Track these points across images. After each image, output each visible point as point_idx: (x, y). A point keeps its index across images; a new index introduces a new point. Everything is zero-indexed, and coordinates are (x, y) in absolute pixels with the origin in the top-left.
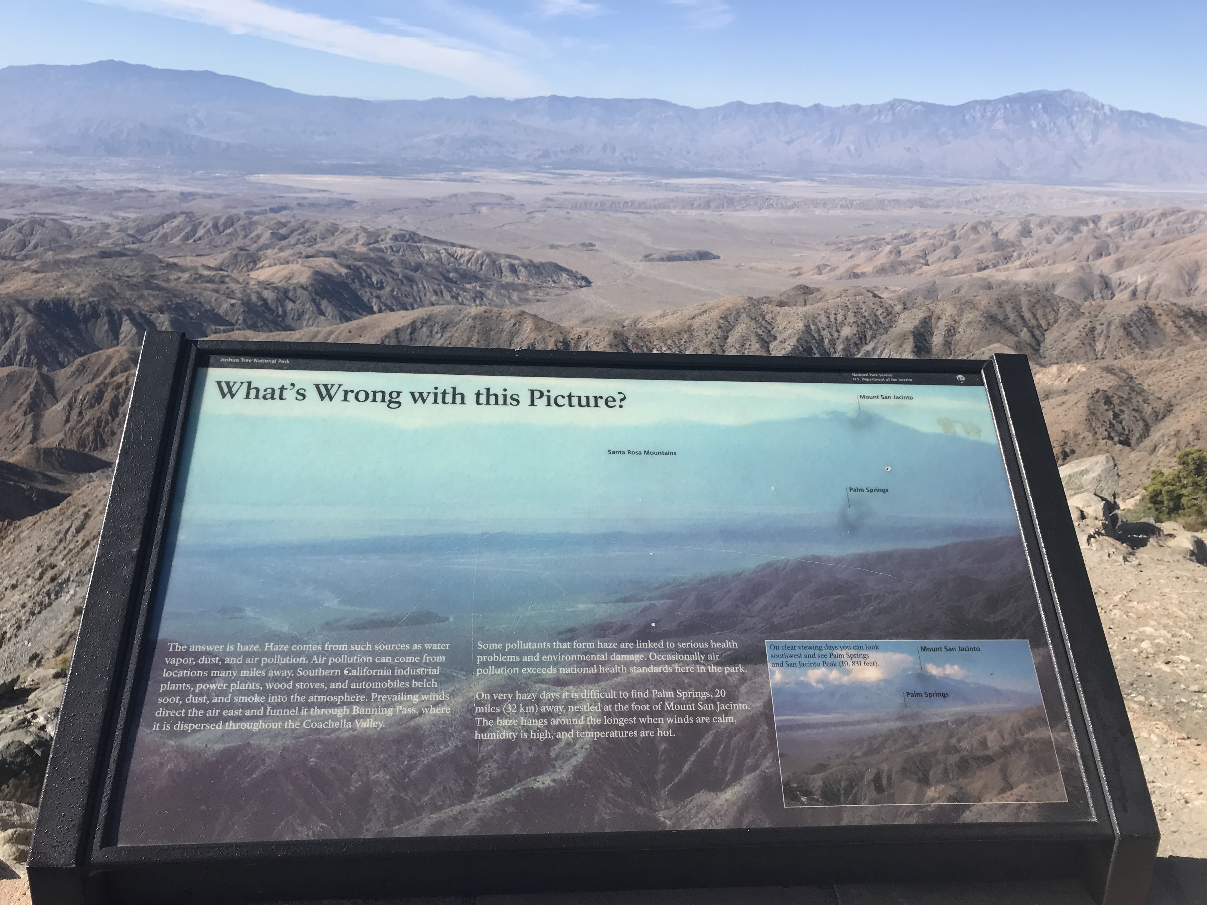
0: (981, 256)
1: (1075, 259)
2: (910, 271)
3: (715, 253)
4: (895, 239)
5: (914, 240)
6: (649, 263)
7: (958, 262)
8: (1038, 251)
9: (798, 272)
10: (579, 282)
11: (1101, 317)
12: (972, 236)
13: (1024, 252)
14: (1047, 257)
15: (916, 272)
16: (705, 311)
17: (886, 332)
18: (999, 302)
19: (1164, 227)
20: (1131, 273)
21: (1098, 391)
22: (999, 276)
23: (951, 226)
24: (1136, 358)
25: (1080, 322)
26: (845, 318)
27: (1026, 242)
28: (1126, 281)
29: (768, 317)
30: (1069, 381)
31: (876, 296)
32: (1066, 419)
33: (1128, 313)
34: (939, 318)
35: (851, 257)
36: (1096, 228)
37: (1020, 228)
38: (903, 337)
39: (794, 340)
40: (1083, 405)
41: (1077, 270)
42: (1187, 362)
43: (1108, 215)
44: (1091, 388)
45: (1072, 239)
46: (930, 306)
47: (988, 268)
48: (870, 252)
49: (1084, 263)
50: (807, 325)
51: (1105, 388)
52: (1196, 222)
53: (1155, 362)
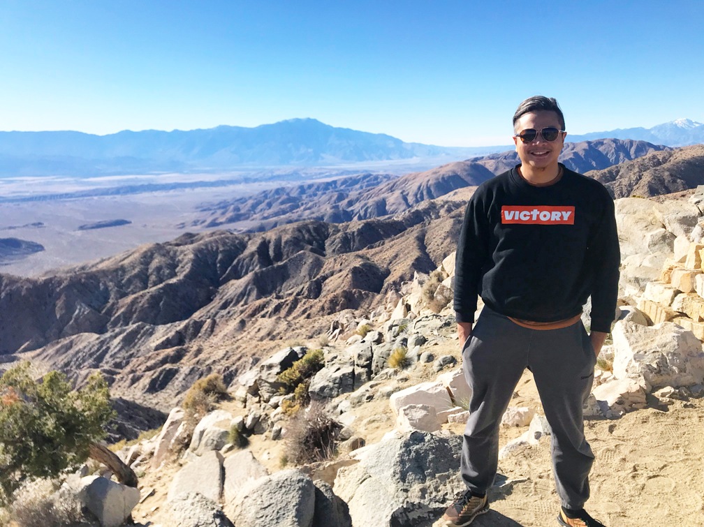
0: (283, 207)
1: (329, 203)
2: (247, 219)
3: (127, 219)
4: (235, 202)
5: (246, 201)
6: (85, 231)
7: (271, 211)
8: (311, 201)
9: (183, 225)
10: (36, 248)
11: (348, 231)
12: (276, 197)
13: (304, 202)
14: (316, 203)
15: (251, 218)
16: (130, 255)
17: (242, 253)
18: (299, 230)
19: (366, 183)
20: (357, 207)
21: (355, 268)
22: (294, 216)
23: (264, 192)
24: (368, 248)
25: (339, 234)
26: (218, 248)
27: (304, 197)
28: (355, 212)
29: (171, 253)
30: (341, 264)
31: (231, 234)
32: (343, 285)
33: (360, 227)
34: (269, 242)
35: (213, 214)
36: (336, 187)
37: (299, 190)
38: (252, 255)
39: (190, 265)
40: (350, 275)
41: (331, 208)
42: (391, 247)
43: (339, 180)
44: (351, 266)
45: (325, 193)
46: (263, 236)
47: (288, 212)
48: (222, 210)
49: (334, 205)
50: (196, 255)
51: (358, 266)
52: (379, 180)
53: (377, 249)
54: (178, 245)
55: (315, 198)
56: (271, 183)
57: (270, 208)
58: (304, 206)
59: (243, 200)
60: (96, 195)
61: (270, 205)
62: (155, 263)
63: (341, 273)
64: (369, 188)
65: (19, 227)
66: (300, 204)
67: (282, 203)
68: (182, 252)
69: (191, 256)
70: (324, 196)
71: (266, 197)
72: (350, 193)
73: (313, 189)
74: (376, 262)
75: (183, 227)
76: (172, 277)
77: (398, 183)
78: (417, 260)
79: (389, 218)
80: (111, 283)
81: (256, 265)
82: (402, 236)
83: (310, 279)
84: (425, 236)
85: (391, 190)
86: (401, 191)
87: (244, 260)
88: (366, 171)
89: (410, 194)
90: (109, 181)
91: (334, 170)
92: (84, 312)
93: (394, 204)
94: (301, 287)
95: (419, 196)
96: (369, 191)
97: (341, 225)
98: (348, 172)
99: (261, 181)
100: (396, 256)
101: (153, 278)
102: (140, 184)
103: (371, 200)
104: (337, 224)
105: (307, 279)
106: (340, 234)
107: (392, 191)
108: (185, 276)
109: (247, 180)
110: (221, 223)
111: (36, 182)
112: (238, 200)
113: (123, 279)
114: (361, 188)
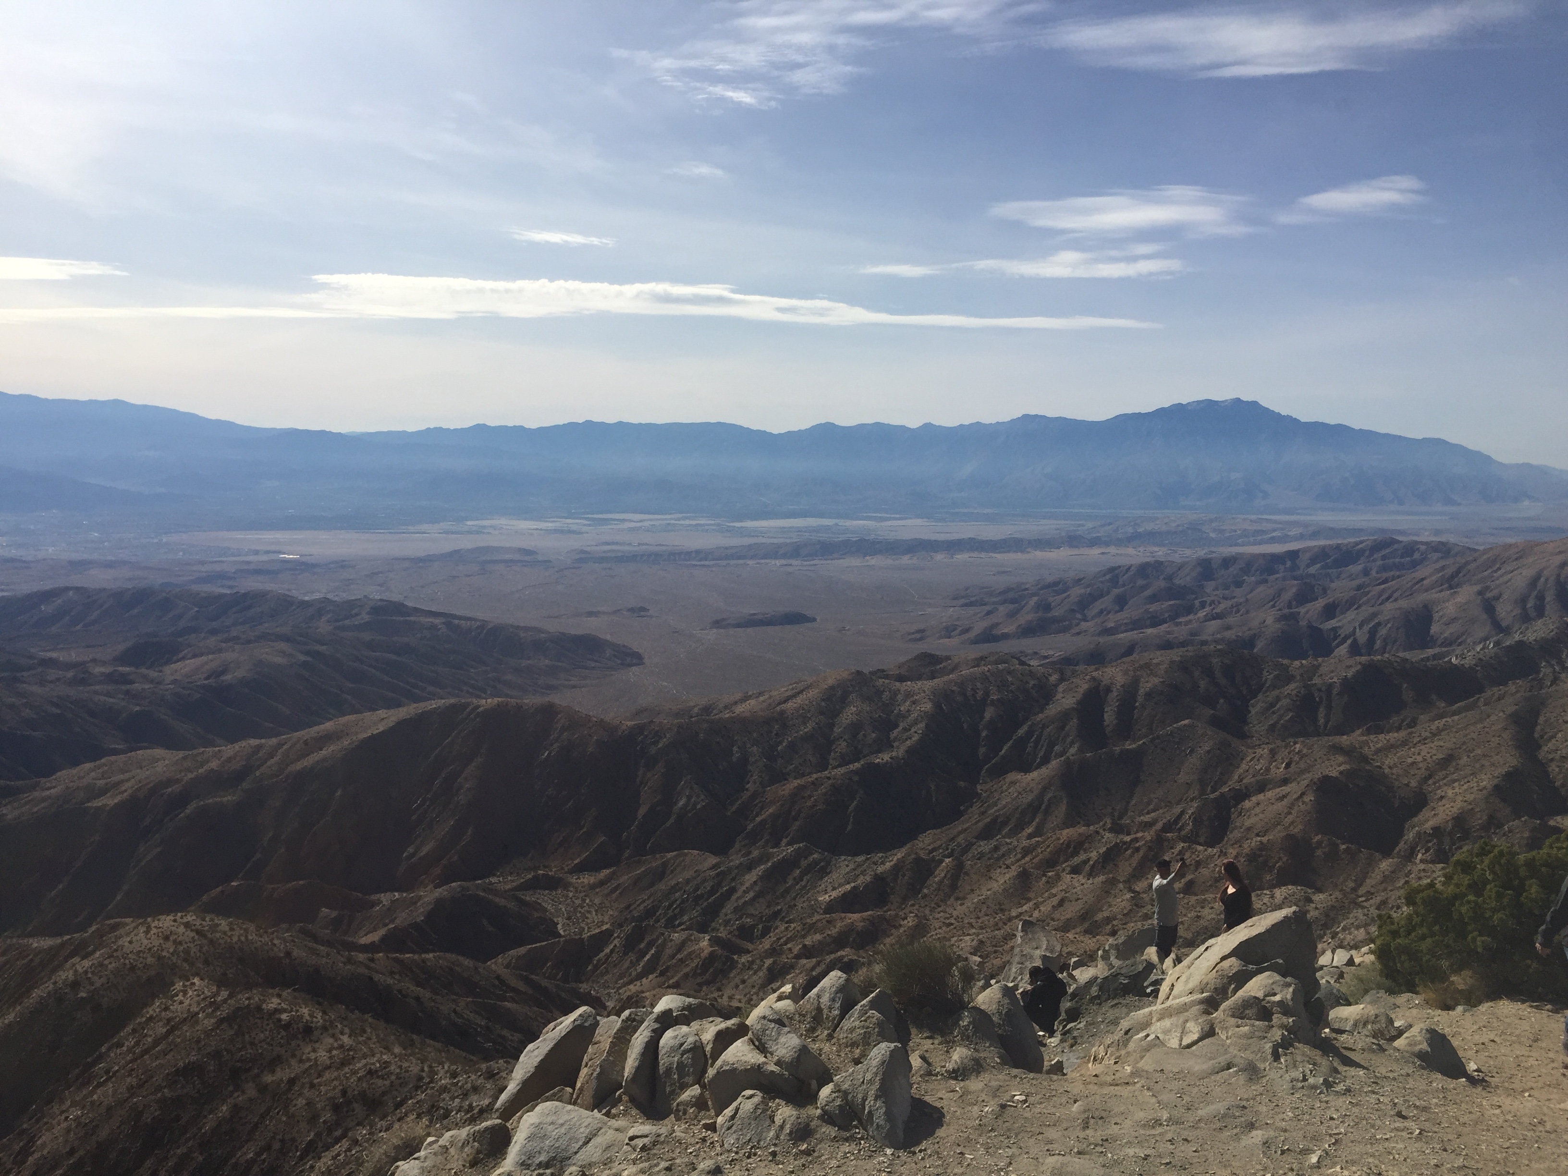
0: (1153, 608)
1: (1273, 606)
2: (1065, 630)
3: (809, 613)
4: (1042, 589)
5: (1066, 589)
6: (722, 631)
7: (1124, 616)
8: (1225, 598)
9: (921, 635)
10: (629, 659)
11: (1316, 680)
12: (1140, 582)
13: (1208, 599)
14: (1238, 605)
15: (1073, 631)
16: (801, 692)
17: (1042, 710)
18: (1184, 666)
19: (1380, 563)
20: (1346, 621)
21: (1326, 779)
22: (1180, 631)
23: (1112, 570)
24: (1369, 732)
25: (1291, 688)
26: (987, 694)
27: (1209, 586)
28: (1342, 633)
29: (886, 696)
30: (1288, 766)
31: (1023, 663)
32: (1290, 818)
33: (1350, 674)
34: (1108, 690)
35: (989, 613)
36: (1294, 567)
37: (1199, 569)
38: (1065, 716)
39: (922, 725)
40: (1310, 797)
41: (1278, 620)
42: (1434, 735)
43: (1307, 550)
44: (1317, 774)
45: (1266, 581)
46: (1095, 674)
47: (1164, 622)
48: (1012, 607)
49: (1286, 611)
50: (937, 706)
51: (1334, 774)
52: (1417, 556)
53: (1394, 737)
54: (901, 679)
55: (1238, 592)
56: (1131, 551)
57: (1121, 610)
58: (1208, 609)
59: (1058, 586)
60: (752, 558)
61: (1121, 602)
62: (849, 715)
63: (1286, 789)
64: (1385, 575)
65: (604, 613)
66: (1197, 603)
67: (1154, 598)
68: (908, 695)
69: (928, 706)
70: (1261, 588)
71: (1115, 582)
72: (1333, 585)
73: (1233, 570)
74: (1387, 771)
75: (921, 639)
76: (879, 751)
77: (1473, 565)
78: (1509, 776)
79: (1435, 657)
80: (755, 748)
81: (1072, 743)
82: (1467, 709)
83: (1203, 792)
84: (1538, 715)
85: (1451, 582)
86: (1478, 588)
87: (1044, 727)
88: (1382, 531)
89: (1505, 596)
90: (783, 530)
91: (1296, 523)
92: (695, 804)
93: (1454, 620)
94: (1177, 810)
95: (1530, 604)
96: (1385, 581)
97: (1297, 663)
98: (1333, 532)
99: (1107, 544)
100: (1449, 759)
101: (842, 746)
102: (842, 538)
103: (1389, 606)
104: (1286, 662)
105: (1194, 792)
106: (1292, 686)
107: (1451, 587)
108: (909, 751)
109: (1073, 540)
110: (1005, 636)
111: (647, 524)
112: (1048, 586)
113: (781, 743)
114: (1366, 572)
